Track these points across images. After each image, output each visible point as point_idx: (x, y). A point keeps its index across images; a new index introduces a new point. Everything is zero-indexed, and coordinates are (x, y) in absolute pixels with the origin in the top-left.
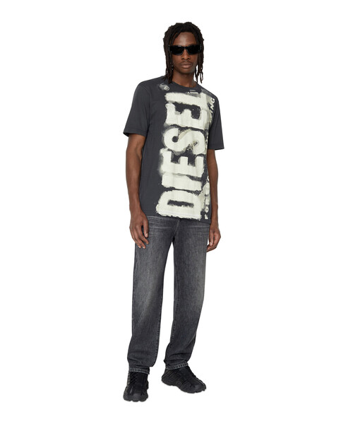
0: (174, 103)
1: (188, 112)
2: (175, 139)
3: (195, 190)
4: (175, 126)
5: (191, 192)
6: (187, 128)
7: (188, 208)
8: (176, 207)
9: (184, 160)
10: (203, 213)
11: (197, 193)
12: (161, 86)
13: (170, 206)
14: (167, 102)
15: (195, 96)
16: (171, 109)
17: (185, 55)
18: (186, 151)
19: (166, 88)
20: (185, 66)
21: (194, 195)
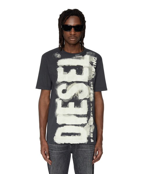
0: (63, 67)
1: (73, 71)
2: (64, 91)
3: (81, 124)
4: (64, 82)
5: (78, 125)
6: (73, 82)
7: (76, 137)
8: (67, 137)
9: (72, 104)
10: (89, 138)
11: (83, 125)
12: (56, 54)
13: (63, 137)
14: (58, 67)
15: (79, 58)
16: (60, 71)
17: (73, 32)
18: (73, 98)
19: (59, 56)
20: (72, 39)
21: (80, 127)
